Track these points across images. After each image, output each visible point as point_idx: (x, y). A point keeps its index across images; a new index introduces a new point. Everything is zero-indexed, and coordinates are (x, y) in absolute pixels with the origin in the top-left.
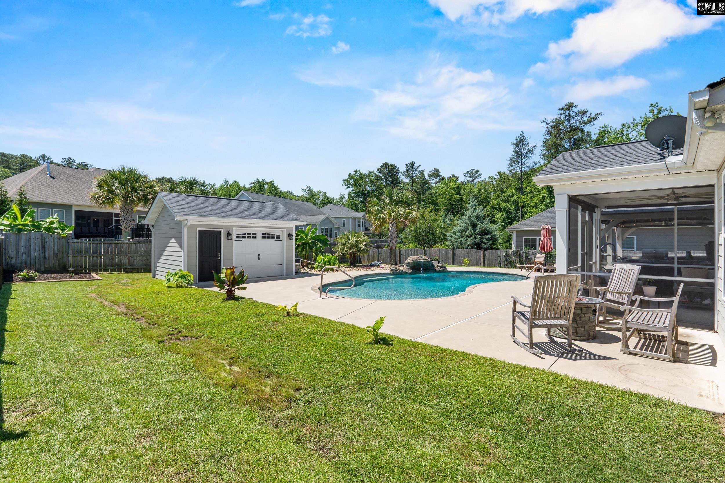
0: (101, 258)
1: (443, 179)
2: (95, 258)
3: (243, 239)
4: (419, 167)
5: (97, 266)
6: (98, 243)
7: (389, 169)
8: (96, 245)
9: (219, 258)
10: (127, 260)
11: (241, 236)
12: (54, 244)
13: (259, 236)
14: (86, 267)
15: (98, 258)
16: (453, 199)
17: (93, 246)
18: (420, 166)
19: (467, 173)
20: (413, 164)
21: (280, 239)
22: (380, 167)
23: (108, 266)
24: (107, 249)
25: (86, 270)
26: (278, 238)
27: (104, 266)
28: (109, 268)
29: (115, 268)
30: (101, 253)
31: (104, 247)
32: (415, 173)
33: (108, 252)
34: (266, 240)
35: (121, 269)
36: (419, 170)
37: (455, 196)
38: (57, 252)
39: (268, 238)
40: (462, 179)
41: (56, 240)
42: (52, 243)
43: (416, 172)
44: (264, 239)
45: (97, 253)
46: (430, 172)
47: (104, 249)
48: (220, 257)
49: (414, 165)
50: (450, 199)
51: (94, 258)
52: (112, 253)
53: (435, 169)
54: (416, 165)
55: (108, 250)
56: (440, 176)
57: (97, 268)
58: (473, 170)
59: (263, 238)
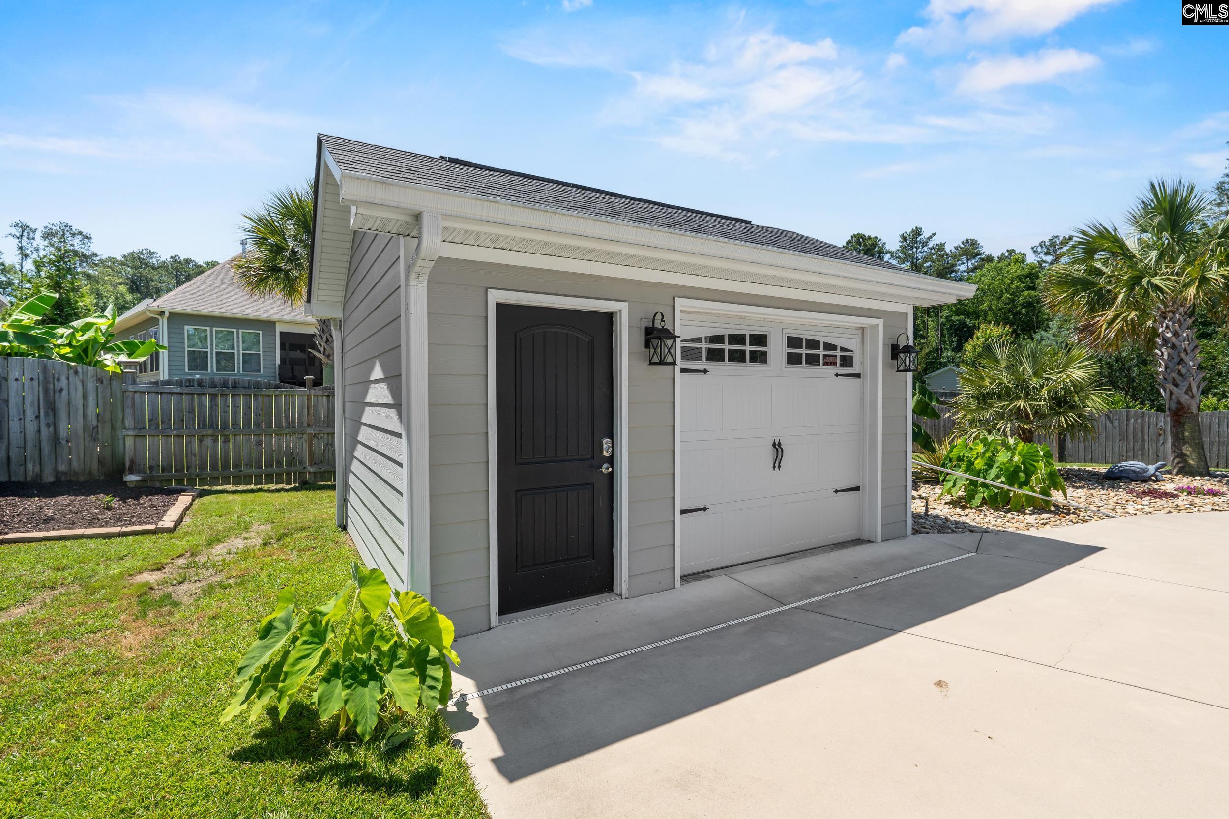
0: (226, 441)
1: (990, 259)
2: (208, 442)
3: (712, 366)
4: (931, 237)
5: (214, 467)
6: (215, 395)
7: (865, 245)
8: (211, 401)
9: (605, 469)
10: (306, 446)
11: (704, 346)
12: (85, 397)
13: (776, 349)
14: (179, 470)
15: (215, 441)
16: (1020, 300)
17: (201, 405)
18: (934, 235)
19: (1041, 245)
20: (917, 232)
21: (856, 369)
22: (845, 245)
23: (248, 465)
24: (245, 414)
25: (180, 481)
26: (847, 361)
27: (236, 466)
28: (253, 470)
29: (270, 470)
30: (225, 425)
31: (236, 407)
32: (921, 252)
33: (247, 423)
34: (804, 370)
35: (288, 474)
36: (931, 245)
37: (1026, 293)
38: (95, 423)
39: (813, 360)
40: (1031, 259)
41: (91, 385)
42: (80, 394)
43: (925, 249)
44: (795, 369)
45: (213, 425)
46: (956, 248)
47: (235, 413)
48: (611, 460)
49: (919, 235)
50: (1012, 301)
51: (205, 443)
52: (258, 425)
53: (967, 241)
54: (926, 235)
55: (247, 414)
56: (980, 254)
57: (215, 474)
58: (1057, 237)
59: (793, 359)
